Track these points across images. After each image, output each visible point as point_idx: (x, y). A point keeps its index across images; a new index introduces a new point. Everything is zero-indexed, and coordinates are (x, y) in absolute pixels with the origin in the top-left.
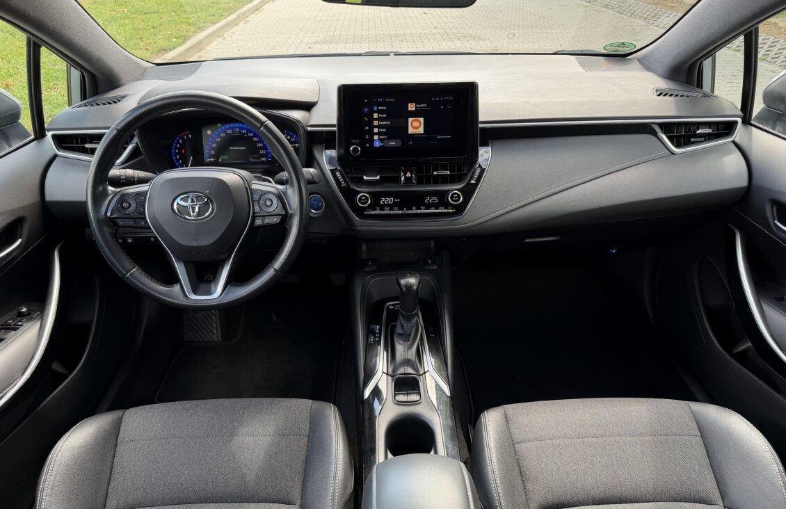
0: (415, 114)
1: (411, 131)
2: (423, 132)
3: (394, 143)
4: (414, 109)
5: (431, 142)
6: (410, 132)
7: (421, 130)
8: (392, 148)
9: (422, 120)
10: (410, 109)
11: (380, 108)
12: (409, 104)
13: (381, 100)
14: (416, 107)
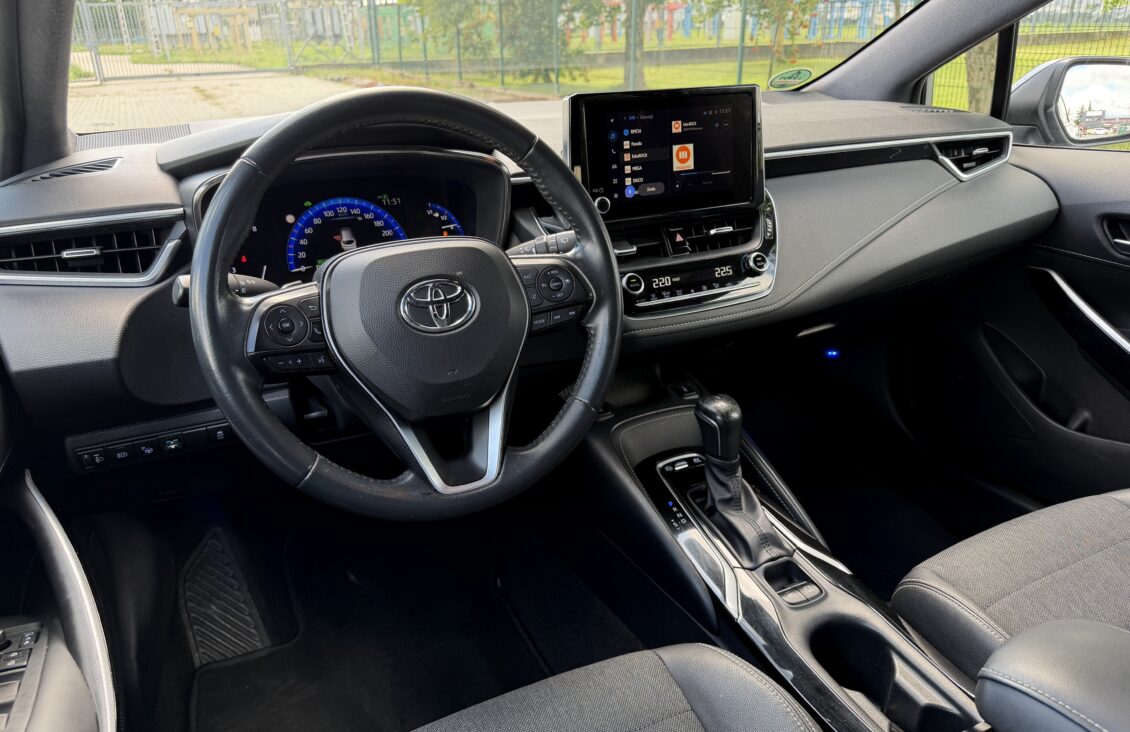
0: (682, 139)
1: (677, 166)
2: (692, 168)
3: (653, 189)
4: (680, 130)
5: (704, 183)
6: (675, 169)
7: (690, 165)
8: (652, 198)
9: (690, 147)
10: (674, 131)
11: (633, 131)
12: (673, 123)
13: (633, 118)
14: (683, 127)
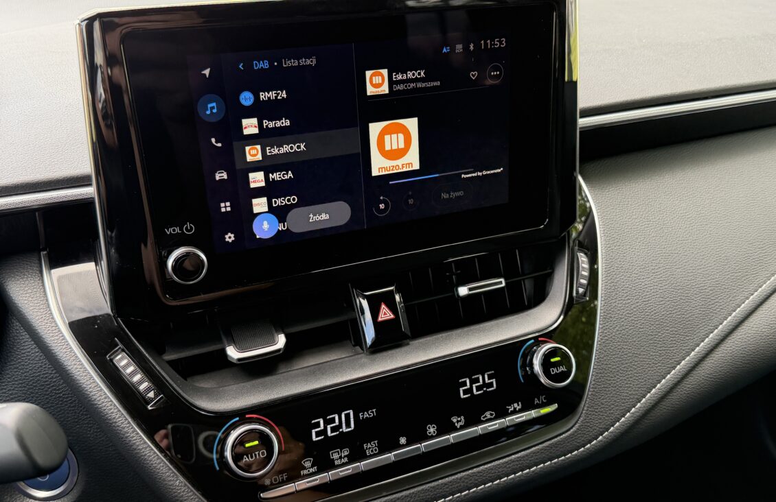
0: (389, 108)
1: (379, 165)
2: (416, 166)
3: (324, 217)
5: (445, 196)
6: (375, 172)
7: (412, 161)
9: (412, 124)
11: (263, 96)
12: (368, 73)
13: (265, 65)
14: (391, 83)
